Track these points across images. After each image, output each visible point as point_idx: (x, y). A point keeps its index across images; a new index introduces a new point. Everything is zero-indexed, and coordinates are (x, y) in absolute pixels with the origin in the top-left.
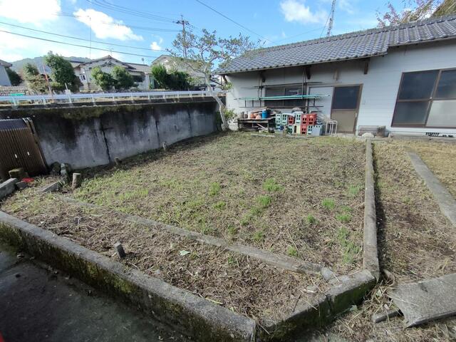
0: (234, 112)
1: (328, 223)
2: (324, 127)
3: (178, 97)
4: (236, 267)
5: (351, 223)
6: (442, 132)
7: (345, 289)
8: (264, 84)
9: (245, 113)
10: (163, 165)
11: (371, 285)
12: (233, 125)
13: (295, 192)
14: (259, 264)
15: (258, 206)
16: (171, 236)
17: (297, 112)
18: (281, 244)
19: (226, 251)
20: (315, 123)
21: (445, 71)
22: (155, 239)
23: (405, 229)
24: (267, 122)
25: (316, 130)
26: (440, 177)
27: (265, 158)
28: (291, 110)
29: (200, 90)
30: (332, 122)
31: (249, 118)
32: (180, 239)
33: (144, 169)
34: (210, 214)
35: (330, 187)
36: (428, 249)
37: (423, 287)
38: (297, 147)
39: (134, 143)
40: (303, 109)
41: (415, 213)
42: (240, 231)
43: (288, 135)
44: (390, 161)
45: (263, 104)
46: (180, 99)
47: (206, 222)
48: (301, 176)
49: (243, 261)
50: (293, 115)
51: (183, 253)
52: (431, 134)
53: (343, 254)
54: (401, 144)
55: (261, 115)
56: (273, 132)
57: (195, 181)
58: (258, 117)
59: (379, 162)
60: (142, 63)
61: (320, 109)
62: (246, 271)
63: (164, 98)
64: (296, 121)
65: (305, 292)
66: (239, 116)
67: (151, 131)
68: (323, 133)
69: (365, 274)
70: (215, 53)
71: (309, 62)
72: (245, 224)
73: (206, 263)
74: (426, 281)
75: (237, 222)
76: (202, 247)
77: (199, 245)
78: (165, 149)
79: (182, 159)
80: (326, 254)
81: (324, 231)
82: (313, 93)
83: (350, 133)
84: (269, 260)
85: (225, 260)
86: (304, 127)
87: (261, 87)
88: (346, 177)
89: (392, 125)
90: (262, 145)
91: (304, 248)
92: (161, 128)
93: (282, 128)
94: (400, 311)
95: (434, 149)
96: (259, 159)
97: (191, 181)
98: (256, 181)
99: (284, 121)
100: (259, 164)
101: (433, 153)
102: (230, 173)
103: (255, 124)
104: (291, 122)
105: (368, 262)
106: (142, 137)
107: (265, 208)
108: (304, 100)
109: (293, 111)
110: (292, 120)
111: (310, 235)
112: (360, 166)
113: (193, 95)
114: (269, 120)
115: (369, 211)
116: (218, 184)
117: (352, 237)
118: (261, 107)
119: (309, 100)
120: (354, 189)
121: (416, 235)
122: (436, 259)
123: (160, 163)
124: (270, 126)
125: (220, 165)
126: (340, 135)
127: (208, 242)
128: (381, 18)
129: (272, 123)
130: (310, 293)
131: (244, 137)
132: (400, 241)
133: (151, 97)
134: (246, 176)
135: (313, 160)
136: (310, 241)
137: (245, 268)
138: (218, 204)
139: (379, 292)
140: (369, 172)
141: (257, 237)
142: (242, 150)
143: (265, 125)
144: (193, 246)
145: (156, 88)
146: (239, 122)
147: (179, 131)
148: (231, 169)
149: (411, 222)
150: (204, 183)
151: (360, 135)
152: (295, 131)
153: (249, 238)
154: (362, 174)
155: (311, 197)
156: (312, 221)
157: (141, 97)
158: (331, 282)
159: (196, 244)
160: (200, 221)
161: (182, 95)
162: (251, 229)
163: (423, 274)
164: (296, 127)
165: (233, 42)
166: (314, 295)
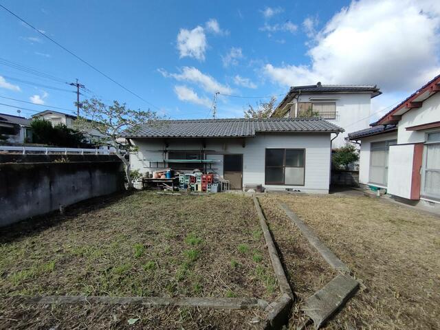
0: (139, 172)
1: (248, 264)
2: (219, 186)
3: (65, 154)
4: (190, 320)
5: (263, 261)
6: (295, 188)
7: (277, 312)
8: (167, 149)
9: (150, 173)
10: (63, 232)
11: (290, 305)
12: (137, 185)
13: (215, 243)
14: (209, 311)
15: (186, 261)
16: (110, 308)
17: (197, 173)
18: (218, 290)
19: (176, 307)
20: (213, 182)
21: (288, 150)
22: (92, 315)
23: (295, 260)
24: (171, 181)
25: (214, 188)
26: (302, 219)
27: (179, 215)
28: (192, 172)
29: (94, 148)
30: (225, 181)
31: (154, 178)
32: (122, 308)
33: (39, 238)
34: (141, 277)
35: (239, 235)
36: (311, 270)
37: (317, 297)
38: (204, 203)
39: (16, 207)
40: (202, 171)
41: (297, 246)
42: (177, 287)
43: (192, 193)
44: (272, 210)
45: (167, 166)
46: (68, 156)
47: (140, 286)
48: (214, 228)
49: (195, 312)
50: (194, 175)
51: (131, 321)
52: (288, 190)
53: (265, 287)
54: (274, 197)
55: (166, 175)
56: (177, 190)
57: (113, 244)
58: (163, 177)
59: (265, 211)
60: (17, 115)
61: (216, 171)
62: (201, 321)
63: (46, 154)
64: (197, 180)
65: (252, 324)
66: (144, 176)
67: (42, 193)
68: (219, 190)
69: (285, 297)
70: (124, 120)
71: (205, 135)
72: (181, 280)
73: (160, 324)
74: (317, 293)
75: (172, 279)
76: (150, 310)
77: (146, 309)
78: (62, 212)
79: (88, 222)
80: (255, 291)
81: (247, 272)
82: (210, 159)
83: (239, 189)
84: (217, 304)
85: (179, 316)
86: (204, 186)
87: (165, 151)
88: (248, 225)
89: (266, 184)
90: (171, 203)
91: (237, 289)
92: (55, 190)
93: (186, 186)
94: (311, 319)
95: (293, 200)
96: (173, 216)
97: (107, 246)
98: (178, 238)
99: (188, 180)
100: (175, 220)
101: (293, 203)
102: (150, 232)
103: (161, 183)
104: (193, 182)
105: (284, 288)
106: (28, 200)
107: (194, 261)
108: (202, 163)
109: (194, 172)
110: (193, 180)
111: (237, 278)
112: (255, 215)
113: (84, 152)
114: (173, 180)
115: (272, 250)
116: (141, 245)
117: (268, 272)
118: (165, 168)
119: (206, 163)
120: (257, 234)
121: (303, 262)
122: (317, 276)
123: (58, 229)
124: (174, 185)
125: (135, 226)
126: (233, 191)
127: (155, 303)
128: (247, 112)
129: (176, 183)
130: (255, 324)
131: (152, 196)
132: (295, 269)
133: (27, 152)
134: (167, 234)
135: (220, 214)
136: (240, 282)
137: (198, 319)
138: (148, 265)
139: (296, 309)
140: (262, 221)
141: (196, 289)
142: (154, 208)
143: (170, 184)
144: (140, 311)
145: (34, 142)
146: (143, 181)
147: (77, 191)
148: (149, 228)
149: (297, 253)
150: (125, 246)
151: (246, 191)
152: (197, 189)
153: (188, 292)
154: (257, 222)
155: (229, 245)
156: (236, 265)
157: (10, 151)
158: (267, 309)
159: (143, 308)
160: (133, 286)
161: (71, 152)
162: (187, 284)
163: (315, 288)
164: (197, 185)
165: (141, 114)
166: (259, 323)
